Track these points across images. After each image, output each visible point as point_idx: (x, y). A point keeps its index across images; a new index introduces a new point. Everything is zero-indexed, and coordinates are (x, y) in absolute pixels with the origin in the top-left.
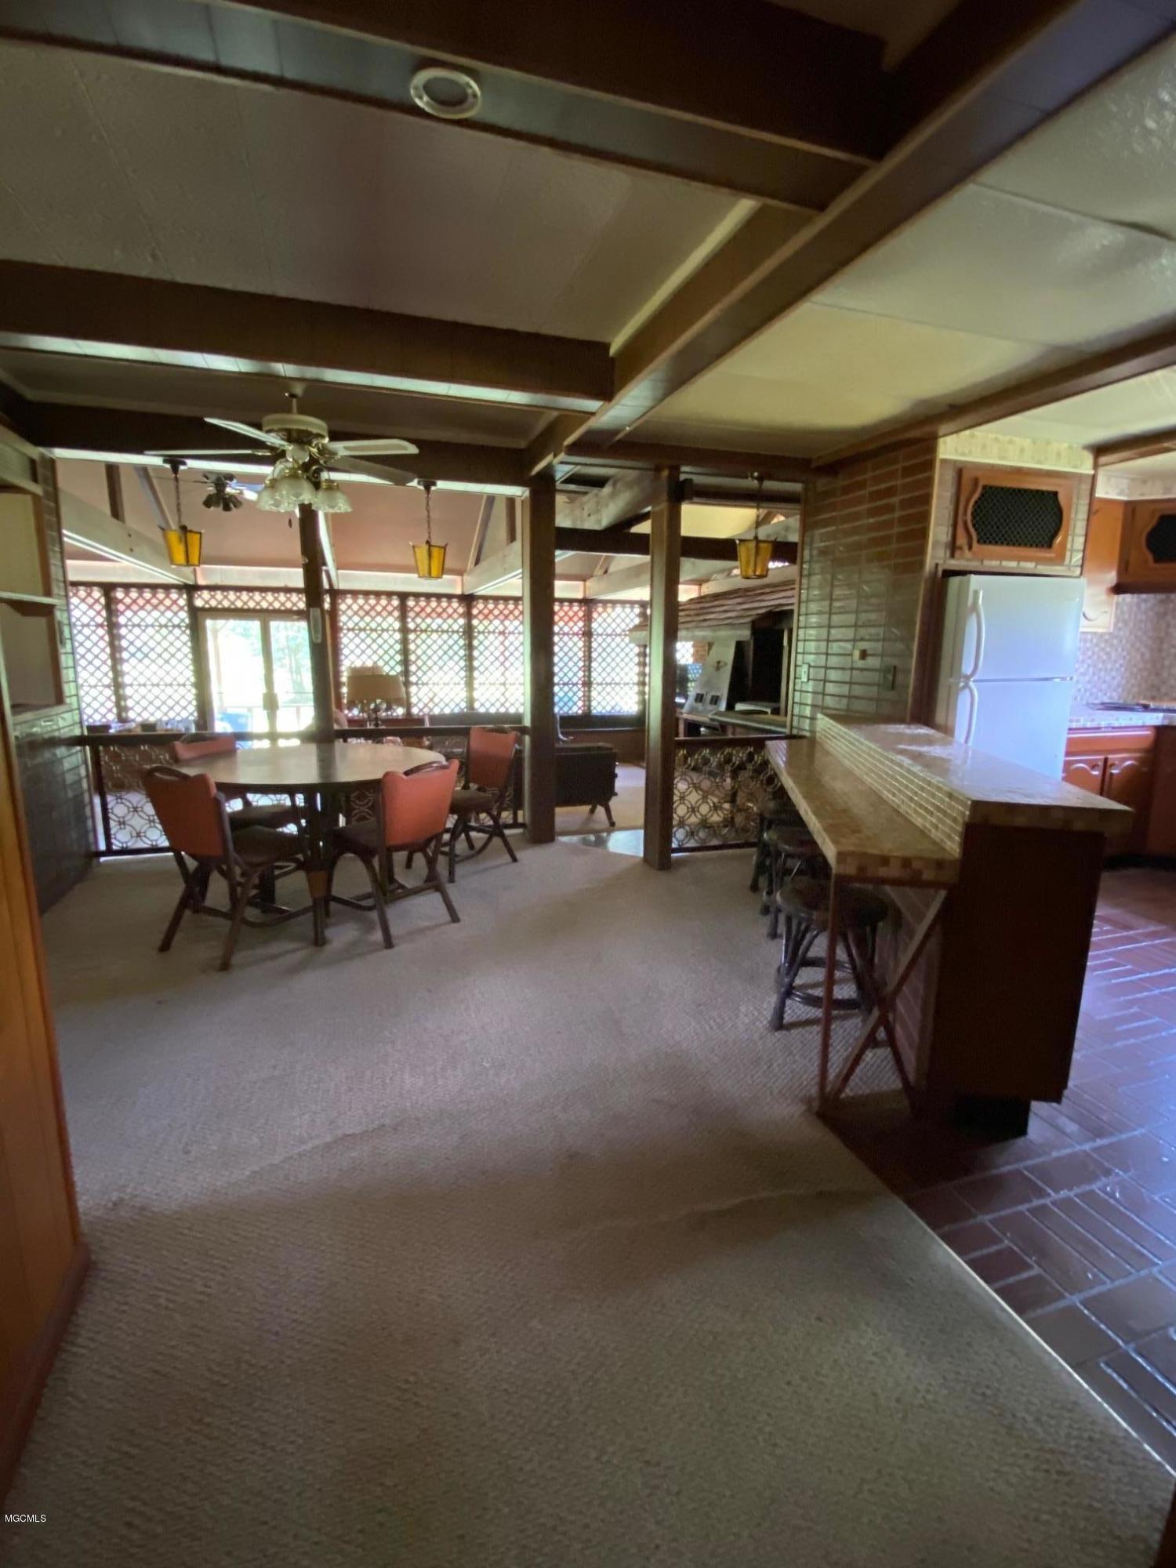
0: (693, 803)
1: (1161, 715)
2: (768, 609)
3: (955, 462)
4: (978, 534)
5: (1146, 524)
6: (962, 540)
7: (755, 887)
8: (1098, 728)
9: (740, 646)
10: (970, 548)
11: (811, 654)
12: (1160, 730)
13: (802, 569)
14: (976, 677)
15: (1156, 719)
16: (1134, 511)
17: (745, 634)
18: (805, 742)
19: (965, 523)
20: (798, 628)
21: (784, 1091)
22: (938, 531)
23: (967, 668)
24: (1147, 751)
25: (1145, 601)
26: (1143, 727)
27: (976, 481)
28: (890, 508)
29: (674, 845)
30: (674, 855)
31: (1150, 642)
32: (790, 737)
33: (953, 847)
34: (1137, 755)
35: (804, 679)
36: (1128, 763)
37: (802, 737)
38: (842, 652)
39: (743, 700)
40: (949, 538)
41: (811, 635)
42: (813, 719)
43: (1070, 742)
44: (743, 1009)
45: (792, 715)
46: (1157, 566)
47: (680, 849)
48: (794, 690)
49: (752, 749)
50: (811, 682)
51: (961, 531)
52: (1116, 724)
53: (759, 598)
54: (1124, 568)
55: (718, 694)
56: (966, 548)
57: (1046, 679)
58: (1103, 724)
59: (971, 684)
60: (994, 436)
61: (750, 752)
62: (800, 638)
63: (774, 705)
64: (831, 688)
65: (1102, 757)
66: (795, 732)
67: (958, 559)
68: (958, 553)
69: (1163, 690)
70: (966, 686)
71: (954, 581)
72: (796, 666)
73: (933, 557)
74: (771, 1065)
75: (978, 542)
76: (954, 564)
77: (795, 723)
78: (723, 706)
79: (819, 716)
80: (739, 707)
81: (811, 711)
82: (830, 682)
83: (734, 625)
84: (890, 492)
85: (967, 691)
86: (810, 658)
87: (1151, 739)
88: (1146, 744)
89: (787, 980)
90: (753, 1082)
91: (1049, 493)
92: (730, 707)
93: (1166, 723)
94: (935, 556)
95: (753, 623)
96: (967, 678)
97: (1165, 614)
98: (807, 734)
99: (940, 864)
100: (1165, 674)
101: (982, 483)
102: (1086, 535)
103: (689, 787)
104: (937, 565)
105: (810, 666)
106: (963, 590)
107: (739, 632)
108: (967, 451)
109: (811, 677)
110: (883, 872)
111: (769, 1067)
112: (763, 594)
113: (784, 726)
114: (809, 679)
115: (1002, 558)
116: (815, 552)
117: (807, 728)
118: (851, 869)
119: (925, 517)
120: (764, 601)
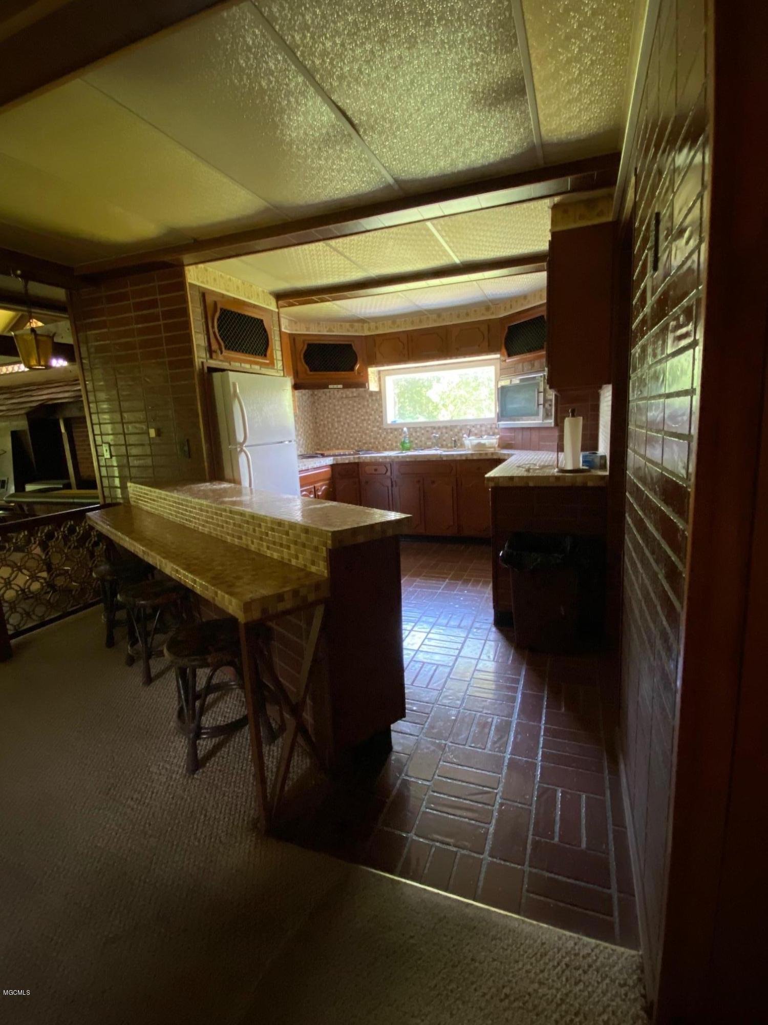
0: (22, 586)
1: (332, 458)
2: (39, 403)
3: (199, 287)
4: (224, 343)
5: (302, 348)
6: (215, 346)
7: (111, 642)
8: (307, 470)
9: (15, 435)
10: (221, 353)
11: (109, 434)
12: (333, 466)
13: (82, 364)
14: (246, 444)
15: (329, 461)
16: (294, 339)
17: (22, 424)
18: (121, 507)
19: (214, 333)
20: (90, 414)
21: (230, 831)
22: (199, 339)
23: (240, 438)
24: (330, 479)
25: (305, 394)
26: (326, 466)
27: (215, 303)
28: (155, 318)
29: (10, 633)
30: (13, 642)
31: (311, 418)
32: (104, 506)
33: (321, 569)
34: (327, 482)
35: (107, 455)
36: (324, 488)
37: (118, 504)
38: (137, 431)
39: (32, 481)
40: (207, 344)
41: (105, 419)
42: (124, 487)
43: (302, 479)
44: (154, 769)
45: (102, 487)
46: (312, 373)
47: (18, 634)
48: (99, 466)
49: (72, 522)
50: (114, 458)
51: (213, 340)
52: (315, 466)
53: (24, 395)
54: (296, 375)
55: (5, 479)
56: (219, 352)
57: (282, 442)
58: (310, 467)
59: (244, 448)
60: (220, 273)
61: (71, 525)
62: (94, 422)
63: (65, 481)
64: (134, 462)
65: (312, 486)
66: (108, 501)
67: (215, 360)
68: (214, 355)
69: (322, 445)
70: (242, 450)
71: (216, 376)
72: (96, 446)
73: (199, 357)
74: (206, 811)
75: (225, 348)
76: (213, 363)
77: (107, 493)
78: (12, 489)
79: (129, 484)
80: (29, 488)
81: (121, 482)
82: (131, 456)
83: (8, 416)
84: (153, 304)
85: (243, 453)
86: (109, 439)
87: (330, 472)
88: (329, 476)
89: (193, 726)
90: (199, 841)
91: (258, 320)
92: (20, 488)
93: (335, 462)
94: (200, 356)
95: (28, 415)
96: (242, 444)
97: (314, 402)
98: (121, 501)
99: (317, 586)
100: (321, 436)
101: (219, 306)
102: (282, 350)
103: (13, 572)
104: (202, 363)
105: (110, 445)
106: (225, 382)
107: (15, 423)
108: (205, 280)
109: (113, 454)
110: (281, 607)
111: (205, 816)
112: (28, 391)
113: (97, 498)
114: (111, 456)
115: (241, 361)
116: (92, 350)
117: (120, 496)
118: (256, 615)
119: (186, 325)
120: (32, 396)
